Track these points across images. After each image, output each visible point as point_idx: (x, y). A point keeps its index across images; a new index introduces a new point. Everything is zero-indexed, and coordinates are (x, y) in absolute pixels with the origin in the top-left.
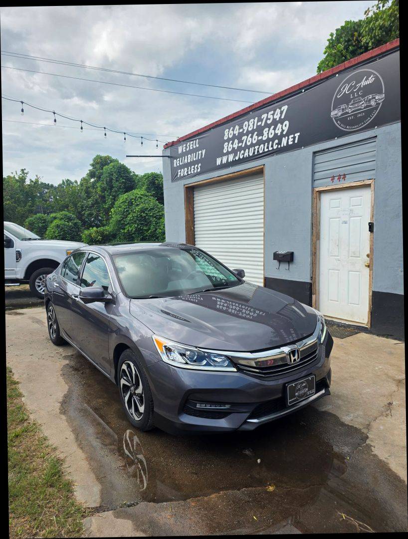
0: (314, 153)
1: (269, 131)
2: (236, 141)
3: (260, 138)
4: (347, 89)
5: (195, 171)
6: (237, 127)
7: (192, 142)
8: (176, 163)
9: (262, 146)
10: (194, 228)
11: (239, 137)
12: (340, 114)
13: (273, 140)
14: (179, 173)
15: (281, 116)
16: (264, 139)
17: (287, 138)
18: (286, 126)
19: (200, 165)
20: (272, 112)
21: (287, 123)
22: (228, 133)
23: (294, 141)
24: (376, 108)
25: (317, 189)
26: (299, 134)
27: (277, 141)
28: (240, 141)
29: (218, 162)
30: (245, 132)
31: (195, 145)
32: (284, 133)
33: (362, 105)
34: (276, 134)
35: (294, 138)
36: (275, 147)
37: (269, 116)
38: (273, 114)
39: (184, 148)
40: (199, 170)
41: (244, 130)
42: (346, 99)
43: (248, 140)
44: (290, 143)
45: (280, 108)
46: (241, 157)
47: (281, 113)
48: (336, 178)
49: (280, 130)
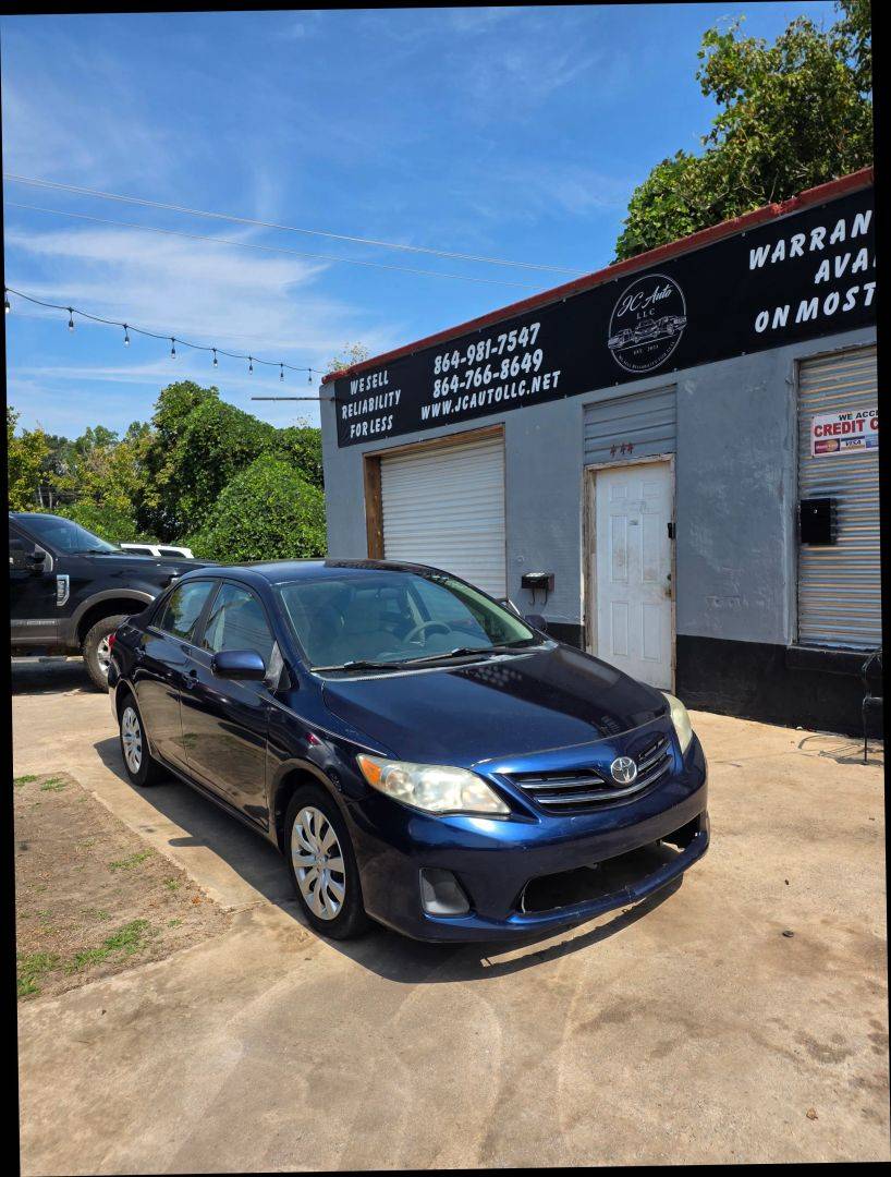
0: (584, 406)
1: (510, 363)
2: (455, 378)
3: (496, 375)
4: (631, 303)
5: (383, 429)
6: (456, 354)
7: (376, 376)
8: (348, 411)
9: (500, 389)
10: (382, 533)
11: (461, 371)
12: (622, 343)
13: (517, 380)
14: (353, 432)
15: (530, 340)
16: (503, 377)
17: (540, 378)
18: (538, 357)
19: (391, 417)
20: (515, 332)
21: (539, 352)
22: (441, 364)
23: (551, 384)
24: (675, 339)
25: (590, 467)
26: (558, 373)
27: (523, 383)
28: (463, 379)
29: (425, 413)
30: (470, 363)
31: (382, 380)
32: (536, 369)
33: (655, 331)
34: (522, 371)
35: (552, 379)
36: (521, 393)
37: (510, 339)
38: (517, 336)
39: (362, 385)
40: (389, 427)
41: (468, 360)
42: (629, 321)
43: (476, 378)
44: (546, 387)
45: (529, 328)
46: (465, 407)
47: (530, 334)
48: (618, 450)
49: (529, 365)
